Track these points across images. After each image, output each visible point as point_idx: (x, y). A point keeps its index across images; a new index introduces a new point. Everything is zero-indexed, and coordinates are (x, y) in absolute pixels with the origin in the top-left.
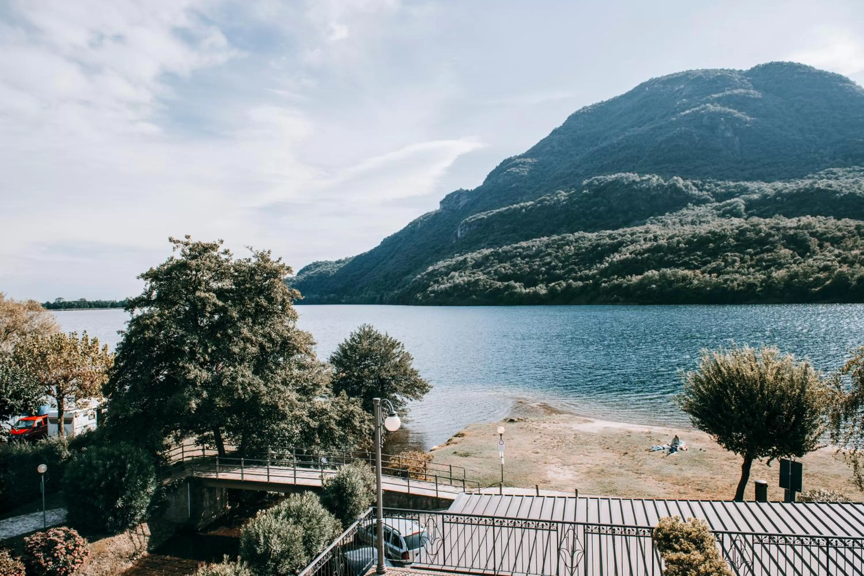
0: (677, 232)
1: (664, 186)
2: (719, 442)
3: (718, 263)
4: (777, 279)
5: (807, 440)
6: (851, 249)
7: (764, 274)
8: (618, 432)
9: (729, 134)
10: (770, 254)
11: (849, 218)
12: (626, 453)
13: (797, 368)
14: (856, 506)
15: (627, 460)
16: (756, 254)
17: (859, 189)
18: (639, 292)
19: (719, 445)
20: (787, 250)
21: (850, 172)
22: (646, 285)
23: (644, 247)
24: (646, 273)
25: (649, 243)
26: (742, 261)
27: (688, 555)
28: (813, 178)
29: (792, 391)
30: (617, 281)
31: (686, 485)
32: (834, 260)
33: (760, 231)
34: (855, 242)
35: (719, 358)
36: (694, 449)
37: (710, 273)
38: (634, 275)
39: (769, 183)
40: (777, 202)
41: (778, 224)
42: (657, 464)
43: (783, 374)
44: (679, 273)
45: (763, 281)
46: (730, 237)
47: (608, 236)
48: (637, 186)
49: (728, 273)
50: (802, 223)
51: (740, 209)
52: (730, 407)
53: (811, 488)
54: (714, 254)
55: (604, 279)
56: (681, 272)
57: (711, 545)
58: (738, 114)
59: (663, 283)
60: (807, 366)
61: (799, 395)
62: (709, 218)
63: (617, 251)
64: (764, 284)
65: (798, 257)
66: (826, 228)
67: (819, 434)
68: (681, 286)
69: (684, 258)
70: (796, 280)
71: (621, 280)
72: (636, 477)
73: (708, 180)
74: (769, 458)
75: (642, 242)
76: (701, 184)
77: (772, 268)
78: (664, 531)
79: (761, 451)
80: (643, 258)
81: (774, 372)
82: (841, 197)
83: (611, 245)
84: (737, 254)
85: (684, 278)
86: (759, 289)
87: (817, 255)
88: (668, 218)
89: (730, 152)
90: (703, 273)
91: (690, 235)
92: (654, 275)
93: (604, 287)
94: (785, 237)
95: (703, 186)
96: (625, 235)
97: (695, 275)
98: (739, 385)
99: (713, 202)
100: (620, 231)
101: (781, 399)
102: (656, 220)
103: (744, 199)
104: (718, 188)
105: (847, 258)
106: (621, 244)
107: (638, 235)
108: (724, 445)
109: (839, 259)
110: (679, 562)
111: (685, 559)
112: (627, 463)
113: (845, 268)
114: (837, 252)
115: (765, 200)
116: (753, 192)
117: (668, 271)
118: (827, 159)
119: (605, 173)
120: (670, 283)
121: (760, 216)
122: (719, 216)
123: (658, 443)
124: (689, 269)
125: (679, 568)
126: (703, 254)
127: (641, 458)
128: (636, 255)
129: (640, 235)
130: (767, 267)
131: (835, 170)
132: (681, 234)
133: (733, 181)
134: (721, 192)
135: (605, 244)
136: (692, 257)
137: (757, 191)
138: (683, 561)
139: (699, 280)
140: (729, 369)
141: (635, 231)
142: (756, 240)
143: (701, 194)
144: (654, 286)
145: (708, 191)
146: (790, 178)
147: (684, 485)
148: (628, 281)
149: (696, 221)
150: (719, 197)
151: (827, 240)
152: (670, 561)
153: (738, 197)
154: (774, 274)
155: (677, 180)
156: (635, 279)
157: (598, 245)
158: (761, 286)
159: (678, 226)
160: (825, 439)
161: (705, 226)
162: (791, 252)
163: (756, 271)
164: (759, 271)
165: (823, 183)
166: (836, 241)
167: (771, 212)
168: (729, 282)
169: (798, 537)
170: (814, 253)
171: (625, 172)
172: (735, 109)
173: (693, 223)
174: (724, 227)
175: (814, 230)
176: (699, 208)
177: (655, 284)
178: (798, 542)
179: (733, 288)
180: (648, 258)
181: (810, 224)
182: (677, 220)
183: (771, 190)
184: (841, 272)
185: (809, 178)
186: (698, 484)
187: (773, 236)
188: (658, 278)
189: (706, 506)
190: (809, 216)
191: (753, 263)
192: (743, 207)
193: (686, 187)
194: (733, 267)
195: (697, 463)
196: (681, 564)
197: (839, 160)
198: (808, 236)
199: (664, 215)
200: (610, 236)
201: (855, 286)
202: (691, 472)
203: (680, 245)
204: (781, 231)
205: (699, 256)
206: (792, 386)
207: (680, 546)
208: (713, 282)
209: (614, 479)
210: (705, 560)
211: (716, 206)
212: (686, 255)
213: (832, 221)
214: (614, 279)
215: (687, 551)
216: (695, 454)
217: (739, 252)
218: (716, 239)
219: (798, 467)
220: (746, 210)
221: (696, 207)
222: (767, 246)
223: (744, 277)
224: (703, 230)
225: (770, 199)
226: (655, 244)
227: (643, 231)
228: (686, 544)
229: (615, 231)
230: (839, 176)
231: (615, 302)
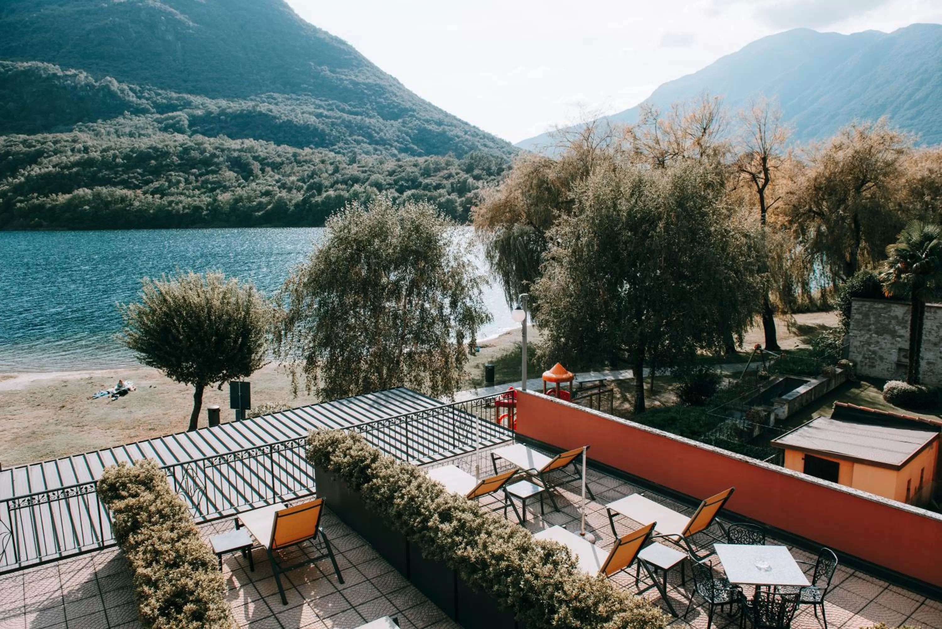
0: (113, 144)
1: (94, 86)
2: (169, 375)
3: (161, 182)
4: (222, 203)
5: (254, 360)
6: (289, 176)
7: (210, 197)
8: (51, 384)
9: (170, 37)
10: (215, 176)
11: (288, 145)
12: (63, 407)
13: (241, 291)
14: (304, 409)
15: (64, 415)
16: (201, 175)
17: (296, 117)
18: (67, 215)
19: (169, 379)
20: (232, 172)
21: (288, 99)
22: (77, 206)
23: (72, 159)
24: (76, 192)
25: (77, 154)
26: (187, 181)
27: (137, 498)
28: (255, 100)
29: (238, 314)
30: (37, 200)
31: (137, 427)
32: (274, 185)
33: (205, 149)
34: (293, 168)
35: (163, 287)
36: (144, 387)
37: (153, 193)
38: (60, 194)
39: (213, 99)
40: (220, 121)
41: (222, 144)
42: (102, 411)
43: (229, 298)
44: (117, 193)
45: (209, 204)
46: (174, 154)
47: (21, 142)
48: (59, 82)
49: (172, 195)
50: (245, 146)
51: (183, 125)
52: (178, 337)
53: (259, 404)
54: (157, 172)
55: (19, 198)
56: (120, 192)
57: (161, 481)
58: (180, 17)
59: (98, 204)
60: (251, 288)
61: (245, 318)
62: (150, 131)
63: (36, 163)
64: (210, 208)
65: (242, 181)
66: (267, 153)
67: (264, 353)
68: (120, 208)
69: (121, 175)
70: (241, 204)
71: (42, 199)
72: (77, 431)
73: (148, 87)
74: (219, 383)
75: (69, 153)
76: (139, 91)
77: (218, 191)
78: (109, 481)
79: (211, 377)
80: (70, 174)
81: (221, 296)
82: (281, 124)
83: (26, 154)
84: (181, 174)
85: (123, 199)
86: (205, 213)
87: (259, 179)
88: (100, 125)
89: (171, 58)
90: (145, 193)
91: (128, 149)
92: (86, 194)
93: (20, 208)
94: (229, 159)
95: (142, 93)
96: (45, 142)
97: (135, 196)
98: (186, 314)
99: (153, 113)
100: (39, 137)
101: (229, 323)
102: (86, 127)
103: (188, 114)
104: (159, 97)
105: (285, 183)
106: (40, 154)
107: (63, 143)
108: (174, 378)
109: (279, 184)
110: (128, 509)
111: (134, 504)
112: (65, 418)
113: (284, 194)
114: (277, 177)
115: (208, 118)
116: (197, 107)
117: (104, 190)
118: (268, 83)
119: (13, 59)
120: (107, 204)
121: (204, 134)
122: (160, 130)
123: (101, 388)
124: (129, 188)
125: (128, 515)
126: (144, 171)
127: (82, 408)
128: (62, 168)
129: (66, 144)
130: (213, 190)
131: (276, 95)
132: (118, 146)
133: (176, 92)
134: (162, 103)
135: (18, 153)
136: (132, 175)
137: (201, 107)
138: (132, 506)
139: (140, 201)
140: (175, 298)
141: (59, 138)
142: (201, 160)
143: (139, 102)
144: (87, 207)
145: (147, 99)
146: (233, 97)
147: (134, 428)
148: (53, 200)
149: (134, 133)
150: (161, 109)
151: (268, 165)
152: (119, 511)
153: (181, 110)
154: (220, 198)
155: (110, 82)
156: (62, 198)
157: (8, 153)
158: (207, 209)
159: (114, 137)
160: (269, 357)
161: (146, 140)
162: (236, 175)
163: (202, 193)
164: (204, 193)
165: (264, 106)
166: (276, 167)
167: (216, 131)
168: (173, 205)
169: (259, 448)
170: (257, 177)
171: (42, 61)
172: (176, 10)
173: (131, 135)
174: (166, 143)
175: (257, 154)
176: (138, 118)
177: (88, 205)
178: (259, 453)
179: (178, 211)
180: (77, 173)
181: (253, 147)
182: (112, 130)
183: (215, 107)
184: (281, 197)
185: (252, 100)
186: (150, 424)
187: (218, 157)
188: (91, 197)
189: (158, 444)
190: (252, 139)
191: (199, 184)
192: (186, 122)
193: (122, 91)
194: (178, 189)
195: (147, 402)
196: (130, 511)
197: (278, 85)
198: (251, 160)
199: (96, 122)
200: (24, 142)
201: (293, 211)
202: (141, 412)
203: (117, 160)
204: (226, 152)
205: (139, 174)
206: (238, 310)
207: (128, 492)
208: (157, 204)
209: (48, 439)
210: (156, 499)
211: (157, 118)
212: (124, 172)
213: (272, 146)
214: (33, 198)
215: (136, 495)
216: (145, 393)
217: (183, 172)
218: (158, 156)
219: (246, 386)
220: (190, 126)
221: (134, 117)
222: (213, 168)
223: (189, 199)
224: (143, 144)
225: (214, 117)
226: (86, 156)
227: (70, 139)
228: (133, 488)
229: (32, 137)
230: (278, 102)
231: (37, 227)
